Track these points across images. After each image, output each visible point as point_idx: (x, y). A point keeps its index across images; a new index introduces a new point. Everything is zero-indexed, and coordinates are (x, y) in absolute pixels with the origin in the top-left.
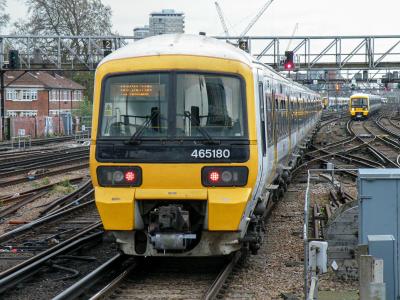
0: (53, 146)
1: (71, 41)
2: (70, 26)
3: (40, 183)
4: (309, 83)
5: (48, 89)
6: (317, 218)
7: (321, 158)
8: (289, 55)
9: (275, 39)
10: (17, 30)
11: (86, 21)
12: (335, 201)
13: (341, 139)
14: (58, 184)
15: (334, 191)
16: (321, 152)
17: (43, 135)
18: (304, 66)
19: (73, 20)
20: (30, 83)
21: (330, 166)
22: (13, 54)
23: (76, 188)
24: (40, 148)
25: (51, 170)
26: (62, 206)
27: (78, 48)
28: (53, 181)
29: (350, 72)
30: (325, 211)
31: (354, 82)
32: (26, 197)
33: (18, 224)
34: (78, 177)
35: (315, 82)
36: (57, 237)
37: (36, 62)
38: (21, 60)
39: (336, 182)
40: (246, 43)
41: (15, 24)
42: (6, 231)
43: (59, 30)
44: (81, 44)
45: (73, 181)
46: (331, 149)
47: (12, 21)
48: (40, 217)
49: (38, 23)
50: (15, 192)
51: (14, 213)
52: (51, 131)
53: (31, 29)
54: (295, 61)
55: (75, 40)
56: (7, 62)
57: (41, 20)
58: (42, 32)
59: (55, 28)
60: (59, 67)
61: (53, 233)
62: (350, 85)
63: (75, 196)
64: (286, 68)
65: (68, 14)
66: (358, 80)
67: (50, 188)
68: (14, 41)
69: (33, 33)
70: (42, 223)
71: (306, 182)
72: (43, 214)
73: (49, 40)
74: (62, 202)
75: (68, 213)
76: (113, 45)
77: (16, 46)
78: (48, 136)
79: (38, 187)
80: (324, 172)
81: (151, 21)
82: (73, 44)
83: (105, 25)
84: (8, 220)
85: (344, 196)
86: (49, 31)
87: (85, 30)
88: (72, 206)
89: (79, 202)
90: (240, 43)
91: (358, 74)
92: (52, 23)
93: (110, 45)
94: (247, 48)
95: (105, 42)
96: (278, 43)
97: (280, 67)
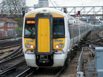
0: (7, 40)
1: (14, 8)
2: (13, 4)
4: (85, 21)
5: (7, 23)
6: (85, 63)
7: (88, 43)
8: (79, 12)
9: (74, 7)
11: (18, 2)
12: (91, 57)
13: (95, 37)
14: (6, 52)
15: (91, 54)
17: (4, 37)
18: (84, 15)
19: (14, 2)
20: (1, 21)
21: (90, 46)
23: (11, 53)
24: (3, 41)
25: (4, 48)
28: (4, 51)
30: (87, 60)
34: (13, 49)
35: (88, 20)
39: (92, 51)
40: (66, 8)
43: (10, 5)
44: (17, 9)
45: (10, 51)
46: (92, 41)
52: (7, 36)
53: (2, 5)
54: (81, 14)
57: (5, 2)
58: (5, 6)
59: (9, 4)
60: (9, 16)
62: (98, 21)
63: (10, 55)
66: (101, 20)
67: (3, 53)
74: (5, 58)
76: (25, 9)
78: (6, 37)
81: (39, 2)
83: (24, 4)
85: (94, 55)
86: (7, 5)
87: (18, 5)
88: (8, 59)
89: (11, 58)
90: (64, 9)
91: (101, 18)
92: (8, 3)
93: (24, 10)
94: (66, 10)
95: (23, 8)
96: (76, 8)
97: (76, 16)
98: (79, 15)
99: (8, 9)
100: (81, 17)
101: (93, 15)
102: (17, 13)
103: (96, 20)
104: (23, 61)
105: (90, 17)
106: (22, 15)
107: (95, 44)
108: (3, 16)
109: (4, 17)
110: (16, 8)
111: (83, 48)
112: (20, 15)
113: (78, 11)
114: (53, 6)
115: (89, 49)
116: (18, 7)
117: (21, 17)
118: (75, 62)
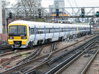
1: (29, 10)
2: (29, 5)
3: (18, 54)
9: (93, 8)
10: (13, 6)
11: (34, 3)
14: (23, 54)
19: (29, 3)
22: (11, 14)
23: (29, 55)
26: (24, 61)
27: (31, 12)
28: (22, 53)
32: (13, 58)
33: (10, 67)
36: (21, 72)
37: (17, 16)
38: (13, 16)
40: (84, 9)
41: (12, 5)
42: (5, 70)
43: (25, 6)
44: (32, 10)
45: (28, 53)
47: (11, 4)
48: (17, 65)
49: (19, 4)
50: (10, 57)
51: (9, 64)
53: (17, 6)
55: (30, 9)
56: (9, 16)
57: (20, 3)
59: (24, 6)
60: (25, 17)
61: (20, 70)
63: (28, 58)
65: (28, 1)
67: (21, 55)
68: (12, 10)
69: (17, 7)
70: (17, 67)
72: (17, 64)
73: (22, 9)
75: (26, 63)
77: (12, 12)
79: (17, 55)
81: (54, 3)
82: (30, 10)
83: (40, 4)
84: (7, 66)
86: (22, 7)
87: (33, 6)
88: (27, 61)
89: (30, 60)
90: (82, 9)
92: (23, 4)
93: (41, 11)
94: (84, 11)
95: (39, 10)
96: (94, 9)
97: (95, 17)
99: (23, 11)
102: (33, 15)
104: (42, 63)
108: (19, 17)
109: (19, 19)
110: (32, 9)
112: (36, 17)
113: (97, 12)
116: (33, 8)
117: (37, 19)
118: (97, 65)
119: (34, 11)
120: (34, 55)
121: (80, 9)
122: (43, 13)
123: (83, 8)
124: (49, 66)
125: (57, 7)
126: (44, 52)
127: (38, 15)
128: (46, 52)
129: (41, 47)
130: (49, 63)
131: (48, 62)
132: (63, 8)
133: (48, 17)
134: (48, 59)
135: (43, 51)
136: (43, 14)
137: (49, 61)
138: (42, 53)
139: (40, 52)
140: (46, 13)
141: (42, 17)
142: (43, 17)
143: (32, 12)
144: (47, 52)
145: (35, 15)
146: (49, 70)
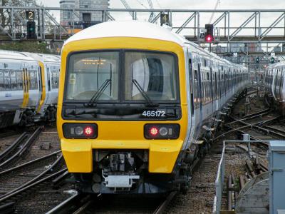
6: (231, 189)
7: (238, 129)
8: (209, 28)
9: (195, 12)
12: (250, 172)
13: (259, 110)
15: (250, 162)
16: (239, 122)
18: (224, 39)
21: (246, 137)
27: (4, 18)
29: (269, 45)
30: (239, 182)
31: (273, 55)
35: (236, 55)
39: (251, 153)
40: (167, 16)
44: (6, 14)
46: (249, 120)
54: (215, 33)
55: (1, 11)
62: (269, 58)
64: (206, 41)
66: (277, 53)
71: (221, 153)
76: (37, 16)
80: (241, 143)
85: (259, 167)
90: (162, 16)
91: (278, 47)
93: (33, 16)
94: (168, 20)
95: (27, 13)
96: (199, 16)
97: (200, 40)
98: (209, 39)
100: (216, 45)
101: (255, 38)
102: (7, 28)
103: (263, 54)
105: (243, 45)
106: (24, 34)
107: (261, 130)
110: (4, 10)
111: (226, 143)
112: (19, 35)
113: (206, 25)
114: (124, 8)
115: (241, 146)
116: (8, 6)
117: (20, 41)
118: (201, 188)
119: (13, 18)
120: (10, 155)
121: (156, 14)
122: (41, 24)
123: (166, 11)
124: (56, 191)
125: (86, 6)
126: (42, 148)
127: (24, 30)
128: (47, 148)
129: (34, 131)
130: (55, 181)
131: (54, 177)
132: (103, 11)
133: (58, 38)
134: (53, 168)
135: (38, 143)
136: (41, 28)
137: (58, 175)
138: (35, 148)
139: (29, 146)
140: (50, 23)
141: (38, 38)
142: (39, 35)
143: (6, 21)
144: (50, 147)
145: (15, 30)
146: (56, 205)
